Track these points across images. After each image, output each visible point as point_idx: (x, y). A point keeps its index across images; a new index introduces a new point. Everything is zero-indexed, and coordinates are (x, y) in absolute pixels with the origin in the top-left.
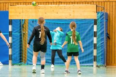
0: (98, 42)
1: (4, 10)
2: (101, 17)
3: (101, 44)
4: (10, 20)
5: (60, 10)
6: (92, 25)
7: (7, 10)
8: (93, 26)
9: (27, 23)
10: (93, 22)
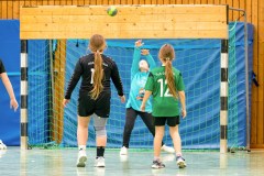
0: (231, 92)
1: (10, 18)
2: (237, 33)
3: (238, 97)
4: (22, 41)
5: (142, 18)
6: (217, 52)
7: (15, 18)
8: (219, 56)
9: (63, 49)
10: (220, 45)
